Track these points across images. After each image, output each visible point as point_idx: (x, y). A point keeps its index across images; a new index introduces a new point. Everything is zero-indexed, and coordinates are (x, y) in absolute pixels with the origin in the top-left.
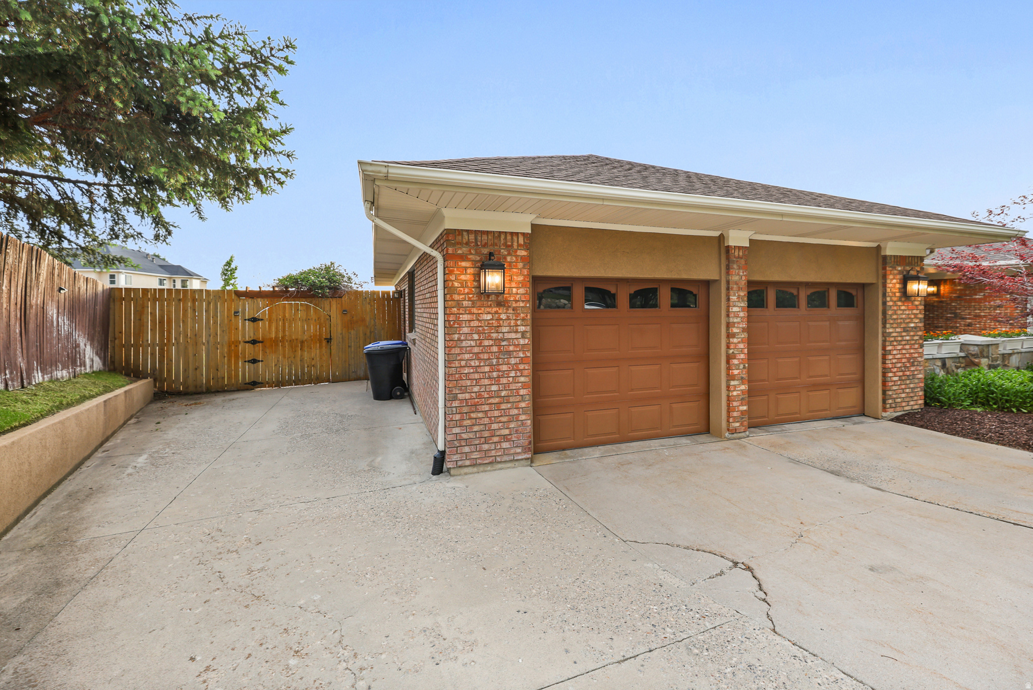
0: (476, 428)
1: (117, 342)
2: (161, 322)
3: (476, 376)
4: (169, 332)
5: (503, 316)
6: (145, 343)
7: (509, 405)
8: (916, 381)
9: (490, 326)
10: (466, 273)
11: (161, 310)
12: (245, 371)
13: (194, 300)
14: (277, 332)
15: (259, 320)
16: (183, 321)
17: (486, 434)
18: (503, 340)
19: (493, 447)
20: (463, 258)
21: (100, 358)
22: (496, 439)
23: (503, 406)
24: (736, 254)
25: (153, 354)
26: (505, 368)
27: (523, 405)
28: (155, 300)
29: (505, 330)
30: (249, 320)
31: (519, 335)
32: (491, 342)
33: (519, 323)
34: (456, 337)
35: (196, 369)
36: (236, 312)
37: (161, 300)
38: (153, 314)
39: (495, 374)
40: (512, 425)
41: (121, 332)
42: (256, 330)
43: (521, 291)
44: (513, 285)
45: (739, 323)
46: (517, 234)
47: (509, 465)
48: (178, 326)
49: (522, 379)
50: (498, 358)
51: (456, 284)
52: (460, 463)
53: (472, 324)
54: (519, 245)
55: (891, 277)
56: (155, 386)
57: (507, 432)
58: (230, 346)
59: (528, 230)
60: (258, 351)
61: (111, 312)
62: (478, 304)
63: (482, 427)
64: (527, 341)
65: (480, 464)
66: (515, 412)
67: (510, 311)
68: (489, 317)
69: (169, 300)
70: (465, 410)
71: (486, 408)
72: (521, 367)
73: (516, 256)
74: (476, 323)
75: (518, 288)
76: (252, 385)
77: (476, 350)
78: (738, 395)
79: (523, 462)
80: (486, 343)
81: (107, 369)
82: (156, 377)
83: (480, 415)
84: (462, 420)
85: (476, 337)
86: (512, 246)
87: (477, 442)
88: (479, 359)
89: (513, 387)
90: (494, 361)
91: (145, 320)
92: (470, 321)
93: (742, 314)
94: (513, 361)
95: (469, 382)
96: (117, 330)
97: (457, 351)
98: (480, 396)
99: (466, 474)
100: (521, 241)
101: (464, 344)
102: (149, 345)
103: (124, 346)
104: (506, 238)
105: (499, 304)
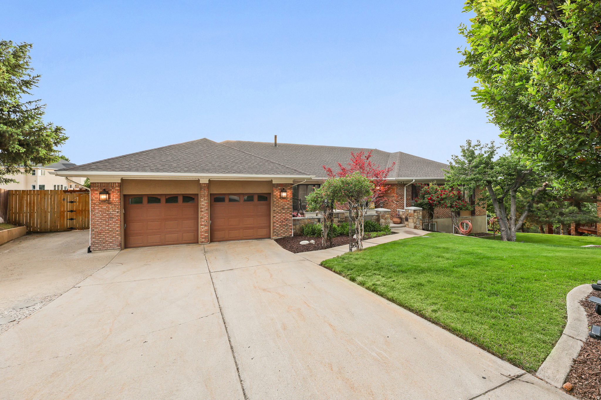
0: (100, 239)
1: (11, 211)
2: (30, 203)
3: (101, 224)
4: (34, 207)
5: (110, 207)
6: (23, 212)
7: (112, 233)
8: (288, 226)
9: (106, 210)
10: (97, 195)
11: (30, 198)
12: (68, 223)
13: (45, 195)
14: (82, 207)
15: (74, 202)
16: (40, 203)
17: (104, 241)
18: (110, 214)
19: (106, 245)
20: (96, 190)
21: (3, 218)
22: (107, 243)
23: (110, 233)
24: (203, 185)
25: (26, 216)
26: (111, 222)
27: (117, 233)
28: (28, 194)
29: (111, 211)
30: (69, 202)
31: (116, 212)
32: (106, 215)
33: (116, 209)
34: (94, 213)
35: (45, 222)
36: (64, 199)
37: (30, 194)
38: (27, 200)
39: (107, 224)
40: (113, 239)
41: (13, 208)
42: (73, 206)
43: (117, 199)
44: (114, 198)
45: (204, 207)
46: (115, 183)
47: (113, 250)
48: (37, 205)
49: (117, 225)
50: (109, 219)
51: (94, 198)
52: (95, 249)
53: (99, 209)
54: (116, 186)
55: (275, 191)
56: (27, 229)
57: (112, 241)
58: (61, 213)
59: (120, 181)
60: (73, 215)
61: (9, 200)
62: (101, 203)
63: (102, 239)
64: (119, 214)
65: (102, 250)
66: (115, 235)
67: (113, 205)
68: (105, 207)
69: (34, 195)
70: (97, 234)
71: (104, 234)
72: (117, 222)
73: (115, 189)
74: (101, 209)
75: (116, 199)
76: (71, 229)
77: (101, 217)
78: (204, 231)
79: (118, 250)
80: (104, 215)
81: (6, 222)
82: (28, 226)
83: (102, 236)
84: (95, 237)
85: (101, 213)
86: (114, 186)
87: (101, 243)
88: (102, 220)
89: (114, 227)
90: (107, 220)
91: (23, 203)
92: (98, 208)
93: (206, 205)
94: (114, 220)
95: (98, 226)
96: (11, 207)
97: (94, 217)
98: (102, 230)
99: (97, 252)
100: (117, 185)
101: (96, 215)
102: (25, 213)
103: (14, 213)
104: (111, 184)
105: (109, 203)
